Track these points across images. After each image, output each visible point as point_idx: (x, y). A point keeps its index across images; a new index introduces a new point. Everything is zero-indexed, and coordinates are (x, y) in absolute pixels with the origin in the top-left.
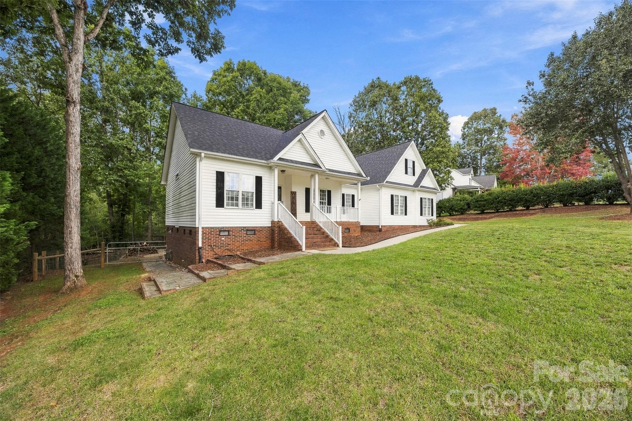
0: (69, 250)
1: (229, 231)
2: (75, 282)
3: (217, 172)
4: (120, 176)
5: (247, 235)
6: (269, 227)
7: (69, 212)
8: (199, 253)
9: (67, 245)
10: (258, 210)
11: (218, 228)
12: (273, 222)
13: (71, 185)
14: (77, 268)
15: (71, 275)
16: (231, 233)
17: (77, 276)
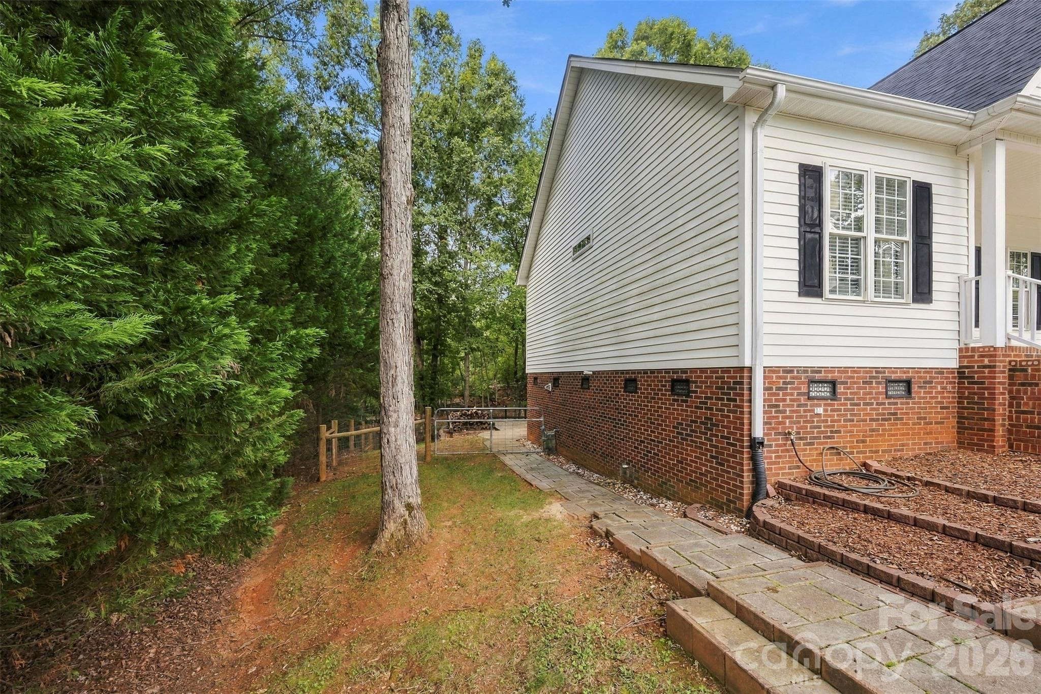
0: (392, 430)
1: (833, 384)
2: (405, 522)
3: (802, 166)
4: (436, 284)
5: (888, 397)
6: (951, 371)
7: (390, 322)
8: (754, 459)
9: (388, 417)
10: (920, 311)
11: (805, 370)
12: (965, 353)
13: (394, 244)
14: (408, 482)
15: (397, 503)
16: (840, 389)
17: (409, 507)
